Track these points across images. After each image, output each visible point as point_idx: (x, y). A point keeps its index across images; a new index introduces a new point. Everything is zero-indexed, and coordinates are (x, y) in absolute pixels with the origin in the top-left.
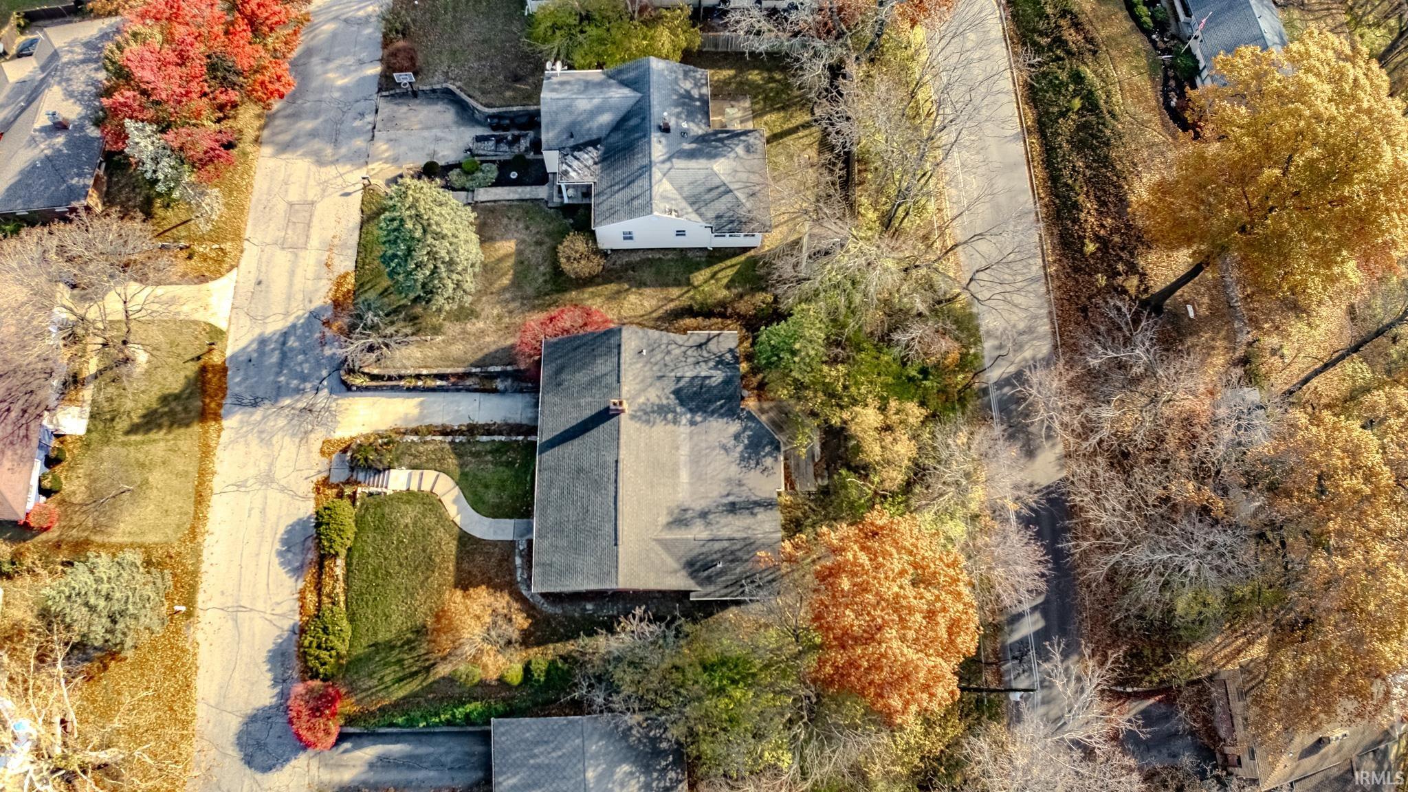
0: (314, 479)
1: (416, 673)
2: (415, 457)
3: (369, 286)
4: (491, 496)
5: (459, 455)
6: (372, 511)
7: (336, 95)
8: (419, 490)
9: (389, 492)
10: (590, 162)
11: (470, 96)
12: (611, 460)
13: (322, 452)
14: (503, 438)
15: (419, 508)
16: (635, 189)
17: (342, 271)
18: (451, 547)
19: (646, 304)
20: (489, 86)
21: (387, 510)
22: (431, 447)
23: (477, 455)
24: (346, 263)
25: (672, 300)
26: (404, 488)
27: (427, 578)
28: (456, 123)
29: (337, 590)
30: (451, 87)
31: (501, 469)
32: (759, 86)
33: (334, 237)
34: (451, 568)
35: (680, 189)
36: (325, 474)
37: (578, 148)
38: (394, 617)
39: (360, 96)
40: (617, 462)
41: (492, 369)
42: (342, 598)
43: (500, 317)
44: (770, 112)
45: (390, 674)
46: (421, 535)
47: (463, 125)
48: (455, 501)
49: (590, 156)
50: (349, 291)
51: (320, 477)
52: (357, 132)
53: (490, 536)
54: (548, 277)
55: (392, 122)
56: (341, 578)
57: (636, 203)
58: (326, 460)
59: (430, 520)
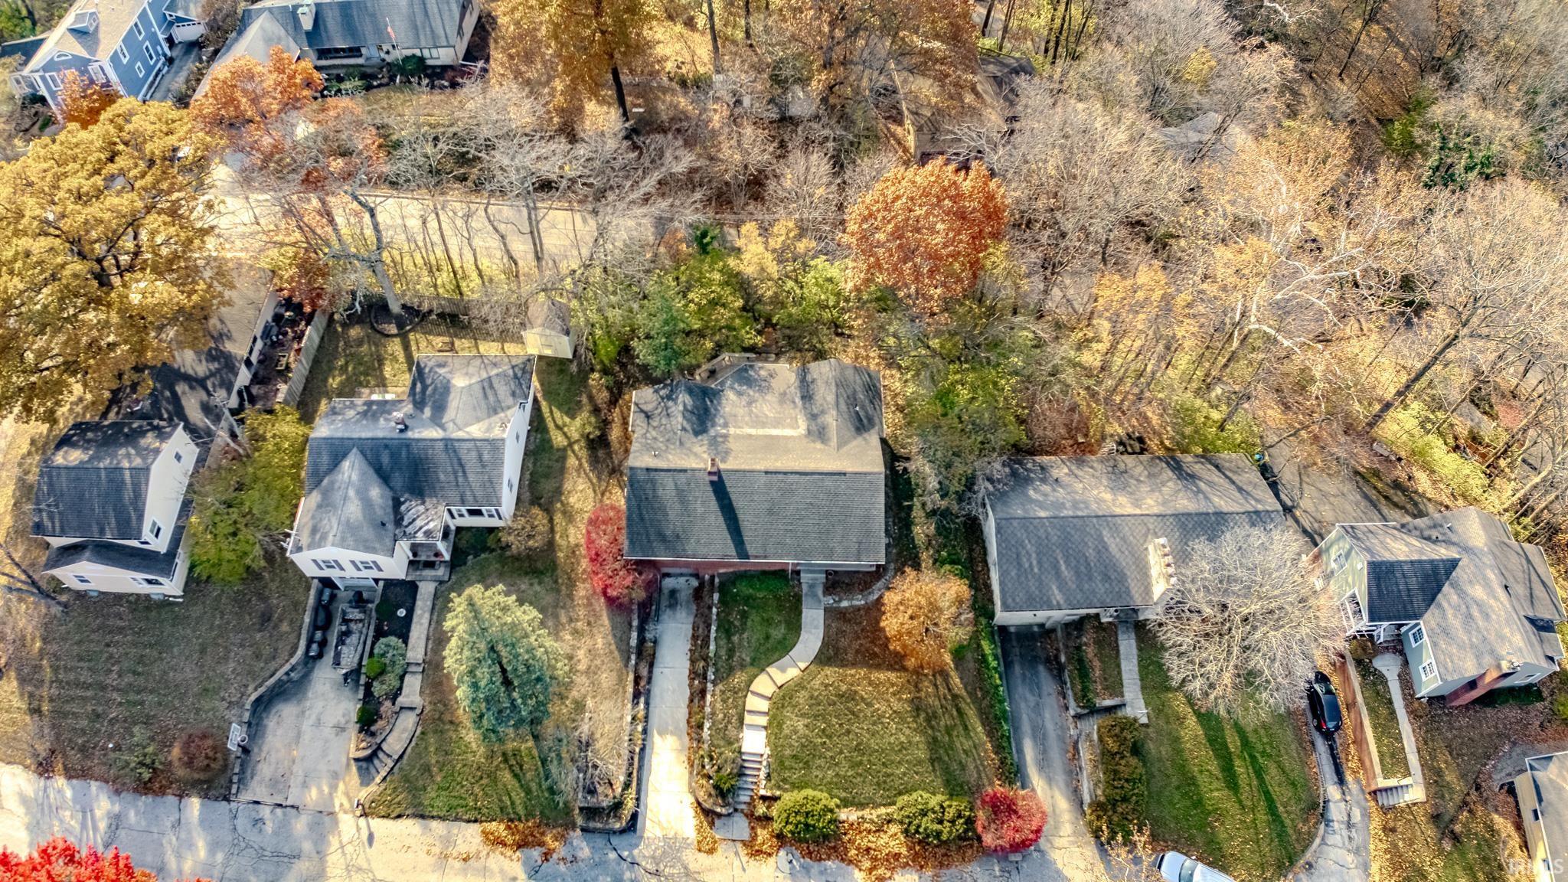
0: (745, 859)
1: (959, 710)
2: (729, 722)
3: (506, 799)
4: (778, 633)
5: (731, 670)
6: (787, 774)
7: (220, 857)
8: (766, 714)
9: (768, 751)
10: (421, 508)
11: (271, 676)
12: (764, 478)
13: (711, 851)
14: (714, 628)
15: (787, 713)
16: (470, 458)
17: (478, 839)
18: (830, 673)
19: (581, 488)
20: (267, 651)
21: (788, 752)
22: (719, 706)
23: (731, 652)
24: (469, 836)
25: (581, 465)
26: (764, 733)
27: (862, 698)
28: (299, 702)
29: (874, 817)
30: (253, 698)
31: (749, 623)
32: (348, 379)
33: (428, 853)
34: (853, 672)
35: (478, 420)
36: (739, 845)
37: (398, 521)
38: (903, 739)
39: (228, 825)
40: (766, 473)
41: (634, 642)
42: (883, 810)
43: (576, 632)
44: (381, 371)
45: (962, 743)
46: (818, 709)
47: (305, 693)
48: (783, 670)
49: (413, 509)
50: (508, 828)
51: (743, 851)
52: (283, 828)
53: (820, 633)
54: (536, 581)
55: (278, 783)
56: (860, 814)
57: (486, 457)
58: (721, 848)
59: (802, 697)
